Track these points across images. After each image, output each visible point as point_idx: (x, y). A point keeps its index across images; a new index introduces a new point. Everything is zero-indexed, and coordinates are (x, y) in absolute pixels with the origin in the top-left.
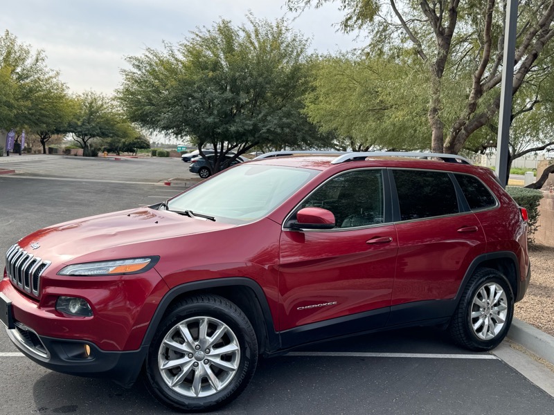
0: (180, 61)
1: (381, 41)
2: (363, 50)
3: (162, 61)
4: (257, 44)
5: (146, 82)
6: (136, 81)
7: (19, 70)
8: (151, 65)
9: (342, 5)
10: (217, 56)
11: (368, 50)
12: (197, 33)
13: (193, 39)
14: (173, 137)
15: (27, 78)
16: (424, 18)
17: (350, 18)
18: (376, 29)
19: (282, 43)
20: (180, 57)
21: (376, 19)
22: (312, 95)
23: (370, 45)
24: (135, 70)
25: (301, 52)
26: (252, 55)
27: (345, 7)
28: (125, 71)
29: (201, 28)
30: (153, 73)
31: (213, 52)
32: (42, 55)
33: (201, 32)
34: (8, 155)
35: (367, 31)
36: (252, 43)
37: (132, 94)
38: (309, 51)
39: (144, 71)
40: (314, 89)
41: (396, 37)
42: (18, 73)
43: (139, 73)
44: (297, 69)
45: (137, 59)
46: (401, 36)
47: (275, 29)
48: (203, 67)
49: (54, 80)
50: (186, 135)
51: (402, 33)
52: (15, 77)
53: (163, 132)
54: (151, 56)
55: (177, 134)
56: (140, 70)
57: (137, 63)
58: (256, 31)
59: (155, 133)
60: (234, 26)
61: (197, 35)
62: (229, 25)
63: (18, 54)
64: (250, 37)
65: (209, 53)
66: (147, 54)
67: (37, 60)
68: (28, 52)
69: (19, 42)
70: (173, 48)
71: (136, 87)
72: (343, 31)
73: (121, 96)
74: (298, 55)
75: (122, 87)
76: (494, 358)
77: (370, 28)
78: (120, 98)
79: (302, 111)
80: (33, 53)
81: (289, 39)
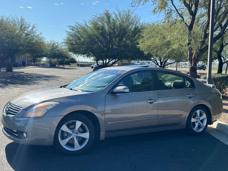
0: (89, 27)
1: (169, 17)
2: (161, 21)
3: (82, 27)
4: (120, 19)
5: (75, 35)
6: (72, 35)
7: (26, 32)
8: (77, 29)
9: (153, 3)
11: (163, 21)
13: (94, 18)
14: (86, 57)
15: (29, 35)
16: (185, 8)
17: (156, 9)
18: (167, 12)
19: (130, 18)
20: (89, 25)
21: (167, 8)
22: (142, 40)
23: (164, 19)
24: (71, 31)
25: (138, 22)
26: (118, 23)
27: (154, 4)
28: (67, 32)
29: (98, 14)
30: (79, 32)
31: (102, 23)
32: (35, 26)
33: (97, 15)
34: (20, 66)
36: (118, 19)
37: (70, 40)
38: (141, 21)
39: (75, 31)
40: (143, 37)
41: (174, 15)
42: (25, 33)
43: (73, 32)
44: (136, 28)
45: (72, 27)
46: (176, 15)
47: (127, 13)
48: (98, 29)
49: (40, 36)
50: (91, 57)
51: (177, 14)
52: (24, 35)
53: (82, 56)
54: (77, 26)
55: (88, 56)
56: (73, 31)
57: (72, 28)
58: (120, 14)
59: (79, 56)
60: (110, 12)
61: (96, 16)
62: (108, 12)
63: (26, 26)
64: (116, 16)
65: (100, 23)
66: (76, 24)
67: (33, 28)
68: (29, 25)
70: (86, 22)
71: (71, 38)
72: (153, 14)
73: (65, 41)
74: (137, 23)
75: (66, 38)
77: (164, 12)
78: (65, 42)
79: (137, 46)
80: (31, 25)
81: (133, 17)
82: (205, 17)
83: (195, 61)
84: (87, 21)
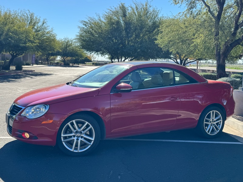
0: (103, 22)
1: (192, 8)
2: (183, 13)
3: (95, 22)
4: (137, 14)
5: (88, 31)
6: (84, 31)
7: (36, 27)
8: (90, 24)
10: (119, 19)
11: (185, 13)
12: (110, 9)
13: (109, 12)
14: (100, 55)
15: (39, 31)
18: (190, 3)
19: (148, 12)
20: (103, 19)
22: (161, 35)
23: (187, 10)
24: (84, 26)
25: (156, 16)
26: (135, 18)
28: (80, 27)
29: (113, 8)
30: (92, 28)
31: (117, 17)
32: (45, 21)
34: (33, 65)
35: (185, 4)
36: (134, 13)
37: (83, 37)
38: (160, 16)
39: (88, 27)
40: (162, 32)
41: (199, 5)
42: (35, 29)
43: (86, 28)
44: (154, 23)
45: (84, 22)
46: (201, 5)
47: (145, 6)
50: (106, 54)
52: (34, 30)
53: (96, 53)
54: (91, 21)
55: (102, 54)
56: (86, 26)
57: (85, 23)
58: (136, 7)
59: (93, 53)
60: (126, 6)
61: (110, 10)
62: (124, 5)
63: (35, 21)
64: (133, 10)
65: (115, 18)
66: (89, 19)
67: (43, 23)
68: (39, 20)
69: (35, 16)
72: (174, 4)
73: (78, 37)
75: (78, 34)
76: (240, 143)
77: (186, 2)
78: (77, 39)
79: (156, 42)
80: (42, 20)
81: (151, 10)
82: (232, 9)
83: (224, 57)
84: (101, 15)
